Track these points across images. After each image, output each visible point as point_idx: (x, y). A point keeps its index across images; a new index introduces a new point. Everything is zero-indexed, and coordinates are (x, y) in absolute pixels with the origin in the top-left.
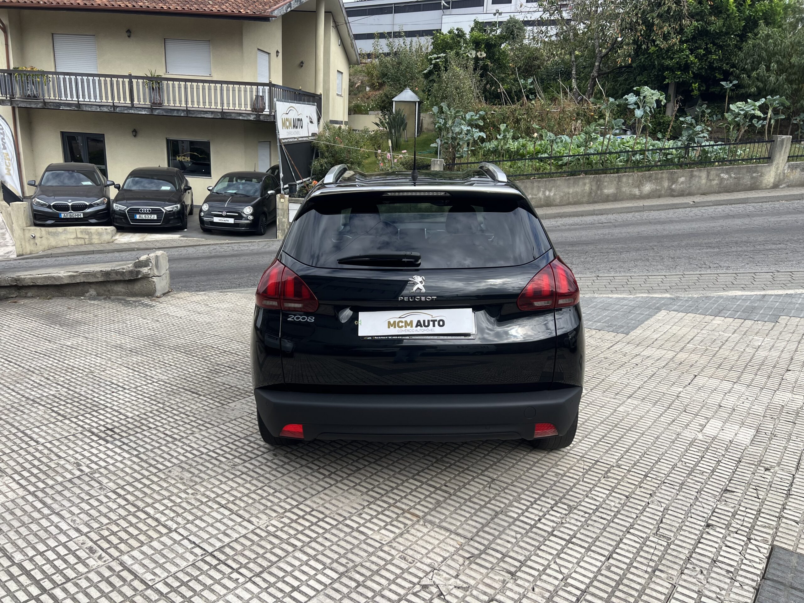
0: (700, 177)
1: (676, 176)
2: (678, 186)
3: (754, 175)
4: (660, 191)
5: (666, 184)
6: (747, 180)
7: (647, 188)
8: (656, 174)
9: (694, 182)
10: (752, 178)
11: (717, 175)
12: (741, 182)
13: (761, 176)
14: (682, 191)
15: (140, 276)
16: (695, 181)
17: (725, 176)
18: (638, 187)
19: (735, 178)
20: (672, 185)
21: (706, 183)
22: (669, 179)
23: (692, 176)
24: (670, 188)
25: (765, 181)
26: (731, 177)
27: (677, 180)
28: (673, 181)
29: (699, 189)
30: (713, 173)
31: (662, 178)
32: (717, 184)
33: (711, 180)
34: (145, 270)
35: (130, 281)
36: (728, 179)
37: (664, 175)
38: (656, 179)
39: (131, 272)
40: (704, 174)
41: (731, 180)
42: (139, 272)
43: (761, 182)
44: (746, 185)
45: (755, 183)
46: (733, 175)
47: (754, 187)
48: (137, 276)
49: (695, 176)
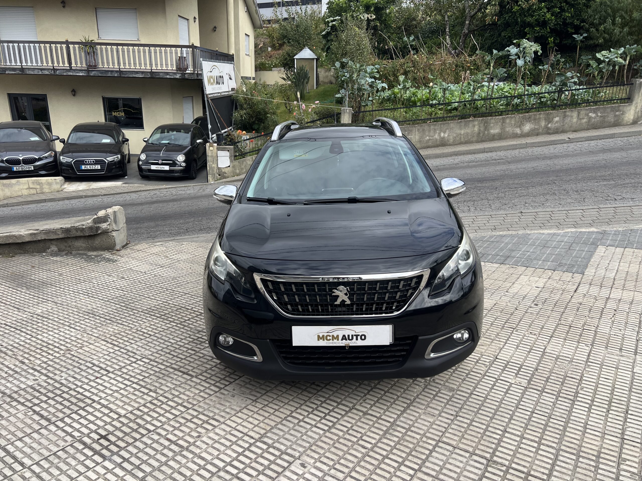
0: (572, 116)
1: (551, 117)
2: (553, 125)
3: (617, 113)
4: (538, 129)
5: (543, 124)
6: (611, 118)
7: (527, 127)
8: (535, 115)
9: (566, 121)
10: (616, 116)
11: (586, 114)
12: (606, 119)
13: (622, 114)
14: (557, 129)
15: (99, 232)
16: (568, 120)
17: (592, 115)
18: (520, 127)
19: (601, 117)
20: (548, 124)
21: (577, 121)
22: (545, 119)
23: (565, 116)
24: (546, 127)
25: (626, 119)
26: (598, 116)
27: (553, 119)
28: (549, 120)
29: (571, 127)
30: (583, 112)
31: (540, 118)
32: (586, 122)
33: (581, 119)
34: (104, 226)
35: (90, 236)
36: (595, 118)
37: (541, 116)
38: (535, 119)
39: (91, 228)
40: (575, 114)
41: (598, 119)
42: (98, 228)
43: (623, 119)
44: (610, 122)
45: (618, 120)
46: (599, 114)
47: (617, 124)
48: (97, 231)
49: (568, 116)
